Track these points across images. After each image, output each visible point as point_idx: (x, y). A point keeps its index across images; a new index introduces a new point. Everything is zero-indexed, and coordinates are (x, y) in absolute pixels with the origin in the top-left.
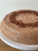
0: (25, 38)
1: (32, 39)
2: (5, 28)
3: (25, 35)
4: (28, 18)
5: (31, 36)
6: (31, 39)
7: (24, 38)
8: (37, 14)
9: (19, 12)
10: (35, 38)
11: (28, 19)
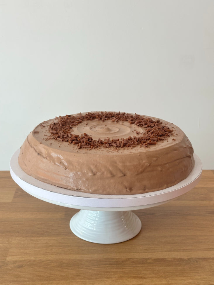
0: (94, 175)
1: (113, 176)
2: (36, 152)
3: (94, 164)
4: (109, 130)
5: (111, 169)
6: (109, 175)
7: (90, 174)
8: (140, 122)
9: (83, 117)
10: (122, 175)
11: (108, 132)
